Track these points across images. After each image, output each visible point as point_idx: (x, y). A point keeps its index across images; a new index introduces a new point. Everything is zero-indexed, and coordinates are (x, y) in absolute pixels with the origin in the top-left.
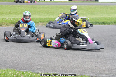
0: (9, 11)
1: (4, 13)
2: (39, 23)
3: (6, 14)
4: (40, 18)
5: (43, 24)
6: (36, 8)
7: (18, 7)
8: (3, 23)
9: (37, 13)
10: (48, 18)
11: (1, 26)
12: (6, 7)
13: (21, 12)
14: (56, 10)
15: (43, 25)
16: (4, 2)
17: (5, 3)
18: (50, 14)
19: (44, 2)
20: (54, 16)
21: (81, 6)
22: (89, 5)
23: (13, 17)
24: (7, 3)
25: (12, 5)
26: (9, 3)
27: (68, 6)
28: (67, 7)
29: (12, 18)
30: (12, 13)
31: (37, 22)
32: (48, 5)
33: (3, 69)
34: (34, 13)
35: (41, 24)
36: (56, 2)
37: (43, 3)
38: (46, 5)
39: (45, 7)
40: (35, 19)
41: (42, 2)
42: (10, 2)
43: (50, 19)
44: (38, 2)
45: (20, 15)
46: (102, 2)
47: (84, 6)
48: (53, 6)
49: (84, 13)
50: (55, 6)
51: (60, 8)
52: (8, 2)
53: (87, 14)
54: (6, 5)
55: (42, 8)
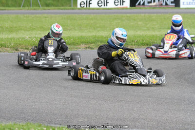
0: (31, 25)
1: (21, 29)
2: (80, 44)
3: (25, 31)
4: (81, 36)
5: (87, 46)
6: (75, 19)
7: (46, 17)
8: (20, 44)
9: (77, 28)
10: (95, 37)
11: (17, 50)
12: (25, 18)
14: (109, 22)
15: (86, 48)
16: (21, 10)
17: (23, 11)
18: (99, 29)
19: (89, 9)
20: (106, 32)
21: (151, 15)
22: (163, 13)
23: (37, 36)
24: (27, 11)
25: (35, 15)
26: (29, 11)
27: (128, 15)
28: (127, 17)
29: (35, 37)
30: (34, 29)
31: (77, 43)
32: (95, 15)
33: (21, 124)
34: (72, 27)
35: (83, 46)
36: (108, 9)
37: (87, 11)
38: (92, 15)
39: (91, 17)
40: (73, 37)
41: (85, 9)
42: (31, 9)
43: (98, 37)
44: (79, 9)
46: (185, 9)
47: (155, 15)
48: (104, 15)
49: (156, 26)
50: (107, 15)
51: (115, 19)
52: (28, 9)
53: (161, 29)
54: (25, 15)
55: (85, 19)
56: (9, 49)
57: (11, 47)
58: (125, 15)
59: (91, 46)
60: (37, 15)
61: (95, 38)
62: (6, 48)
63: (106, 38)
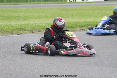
0: (38, 14)
1: (32, 18)
2: (76, 28)
3: (34, 19)
4: (76, 22)
5: (81, 29)
6: (68, 10)
7: (47, 9)
8: (34, 28)
9: (70, 16)
11: (33, 32)
12: (33, 10)
13: (51, 15)
14: (92, 12)
15: (81, 30)
18: (86, 16)
25: (39, 8)
26: (34, 5)
28: (104, 7)
29: (44, 23)
30: (41, 17)
31: (74, 27)
32: (81, 7)
34: (67, 16)
35: (78, 28)
36: (90, 2)
37: (75, 4)
38: (79, 7)
41: (73, 3)
42: (35, 4)
43: (88, 22)
44: (69, 3)
45: (51, 19)
51: (96, 9)
52: (34, 4)
54: (33, 8)
55: (75, 10)
56: (27, 32)
57: (28, 30)
58: (102, 6)
59: (84, 28)
60: (41, 8)
61: (86, 23)
62: (25, 31)
63: (93, 22)
